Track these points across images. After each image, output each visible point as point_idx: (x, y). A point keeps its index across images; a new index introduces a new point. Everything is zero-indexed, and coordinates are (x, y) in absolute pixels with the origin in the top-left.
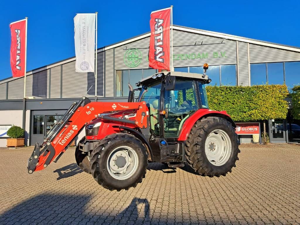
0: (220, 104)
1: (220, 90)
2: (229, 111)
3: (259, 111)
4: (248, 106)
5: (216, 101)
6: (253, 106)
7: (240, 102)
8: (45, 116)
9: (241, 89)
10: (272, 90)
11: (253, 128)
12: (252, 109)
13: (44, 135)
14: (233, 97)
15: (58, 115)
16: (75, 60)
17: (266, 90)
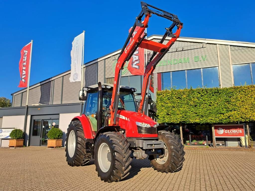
0: (196, 106)
1: (197, 92)
2: (206, 113)
3: (238, 112)
4: (226, 108)
5: (192, 103)
6: (231, 108)
7: (217, 104)
8: (42, 120)
9: (218, 90)
10: (251, 90)
11: (237, 131)
12: (230, 111)
13: (41, 137)
14: (210, 98)
15: (52, 119)
16: (70, 73)
17: (244, 90)
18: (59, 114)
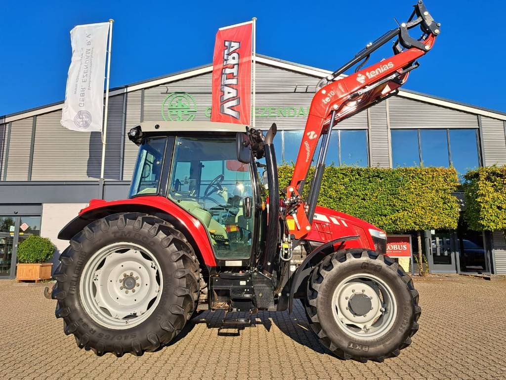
0: (340, 198)
1: (341, 173)
2: (357, 212)
3: (410, 214)
4: (390, 205)
5: (333, 194)
6: (399, 205)
7: (377, 197)
9: (378, 173)
10: (431, 176)
11: (399, 246)
12: (398, 211)
14: (365, 186)
15: (18, 216)
17: (421, 176)
18: (40, 204)
